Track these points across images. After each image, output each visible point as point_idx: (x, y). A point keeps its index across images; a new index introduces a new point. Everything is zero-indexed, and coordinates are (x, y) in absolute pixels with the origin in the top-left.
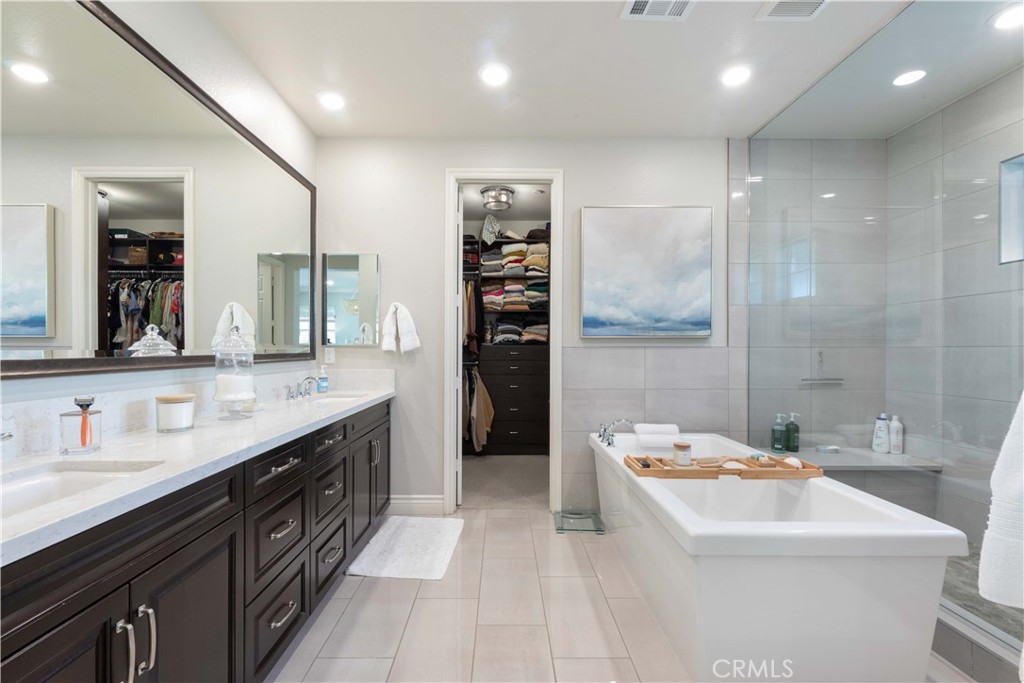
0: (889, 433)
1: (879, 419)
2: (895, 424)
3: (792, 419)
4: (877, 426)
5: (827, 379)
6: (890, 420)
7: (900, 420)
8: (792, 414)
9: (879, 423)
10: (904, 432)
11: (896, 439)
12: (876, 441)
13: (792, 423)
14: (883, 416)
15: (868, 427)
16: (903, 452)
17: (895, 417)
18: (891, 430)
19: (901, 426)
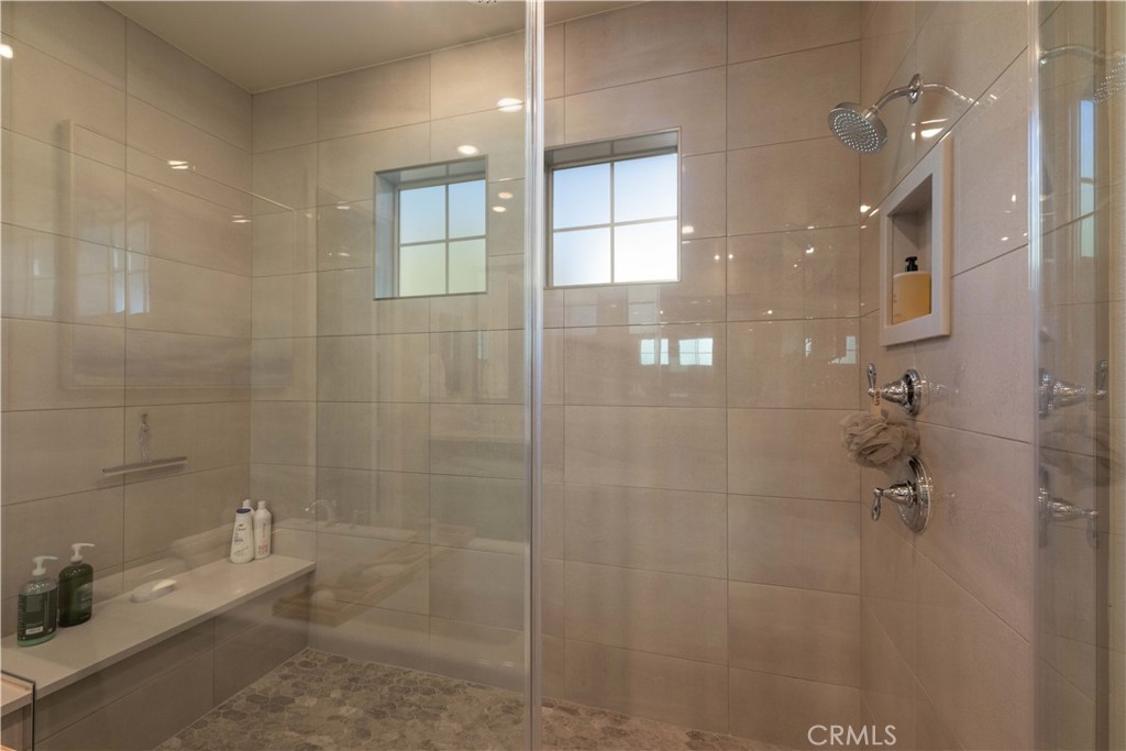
0: (253, 529)
1: (242, 511)
2: (262, 514)
3: (77, 557)
4: (237, 524)
5: (155, 462)
6: (256, 509)
7: (268, 508)
8: (77, 547)
9: (241, 519)
10: (273, 521)
11: (261, 537)
12: (235, 547)
13: (77, 565)
14: (246, 504)
15: (226, 527)
16: (272, 552)
17: (261, 504)
18: (256, 523)
19: (269, 514)
